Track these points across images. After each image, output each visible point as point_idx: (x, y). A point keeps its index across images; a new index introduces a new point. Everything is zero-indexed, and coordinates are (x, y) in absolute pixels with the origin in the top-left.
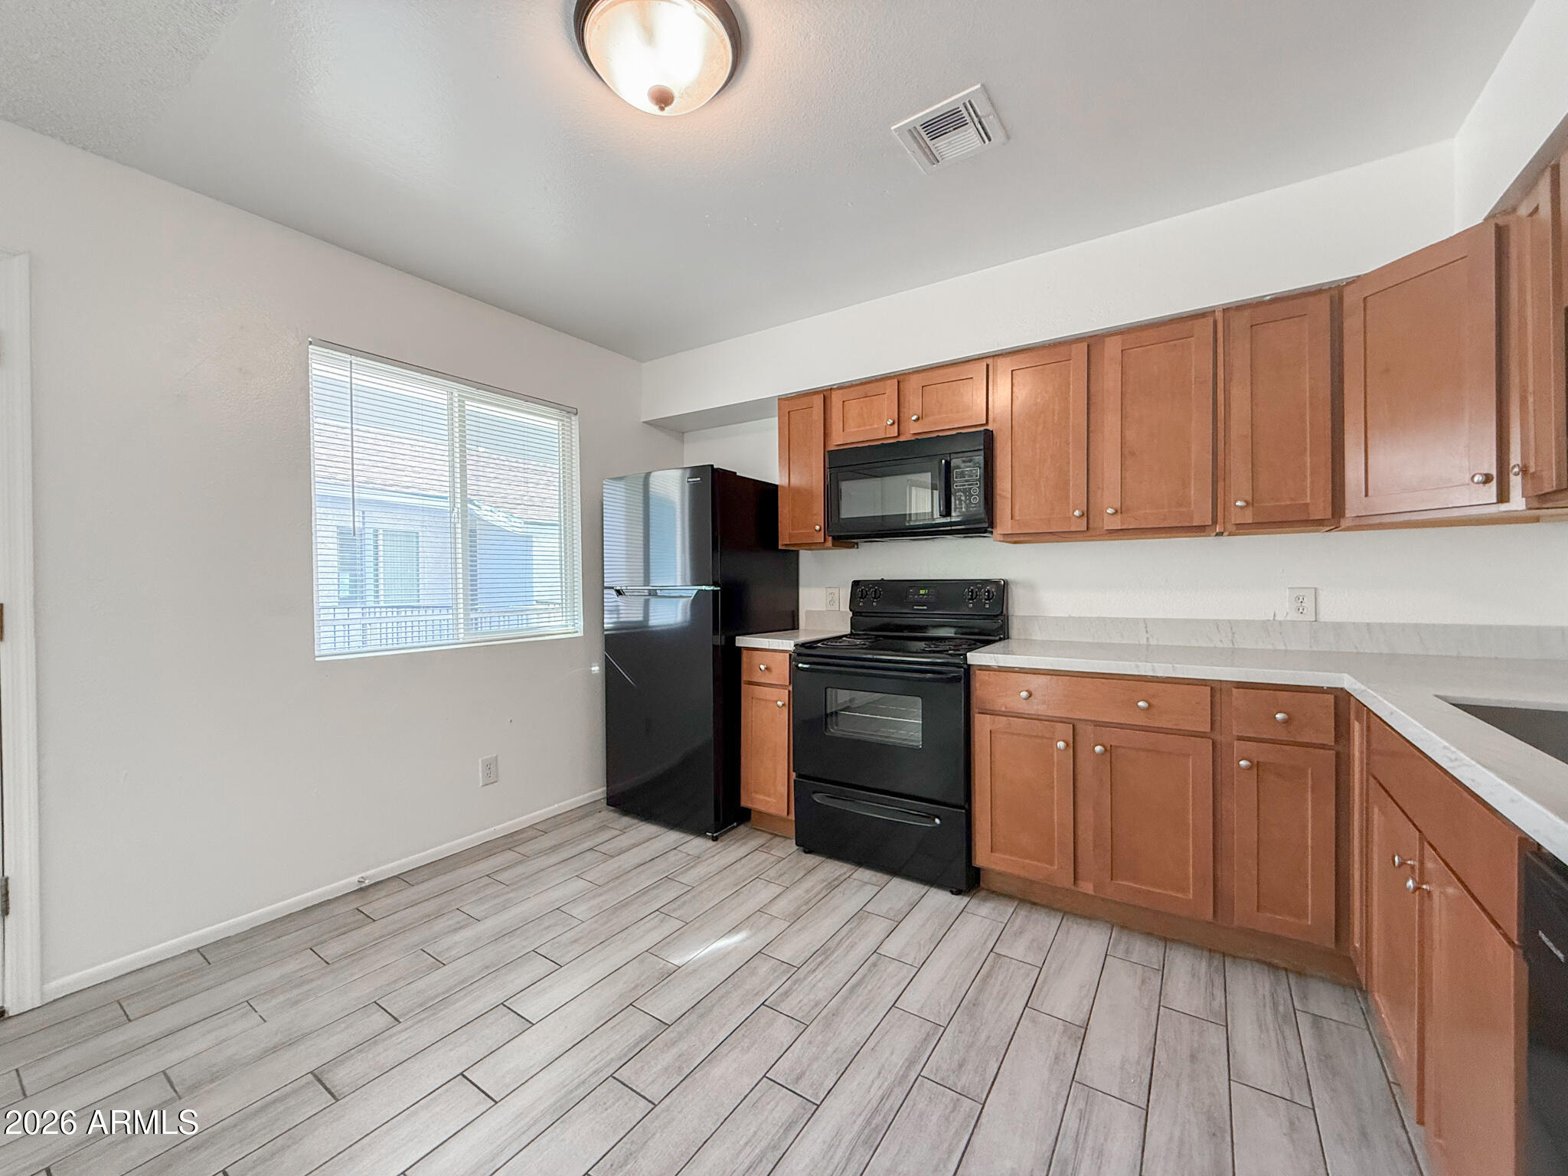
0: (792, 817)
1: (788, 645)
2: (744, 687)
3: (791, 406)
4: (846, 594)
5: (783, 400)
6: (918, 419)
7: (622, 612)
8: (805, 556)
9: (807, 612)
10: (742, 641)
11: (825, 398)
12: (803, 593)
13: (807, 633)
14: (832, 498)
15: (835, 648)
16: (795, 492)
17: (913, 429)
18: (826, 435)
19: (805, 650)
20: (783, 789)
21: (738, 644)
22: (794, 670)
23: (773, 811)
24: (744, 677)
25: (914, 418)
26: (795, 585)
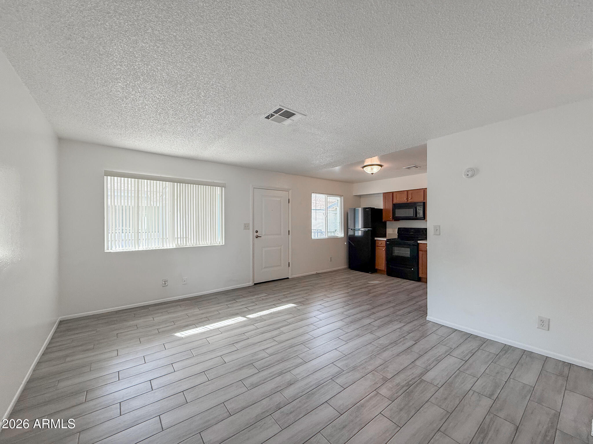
0: (386, 270)
1: (385, 239)
2: (376, 247)
3: (385, 195)
4: (397, 230)
5: (384, 193)
6: (411, 199)
7: (351, 233)
8: (388, 223)
9: (388, 234)
10: (376, 239)
11: (392, 193)
12: (387, 230)
13: (388, 237)
14: (394, 213)
15: (394, 240)
16: (387, 210)
17: (410, 201)
18: (393, 200)
19: (388, 240)
20: (384, 265)
21: (375, 239)
22: (386, 244)
23: (382, 269)
24: (376, 245)
25: (410, 199)
26: (386, 228)
